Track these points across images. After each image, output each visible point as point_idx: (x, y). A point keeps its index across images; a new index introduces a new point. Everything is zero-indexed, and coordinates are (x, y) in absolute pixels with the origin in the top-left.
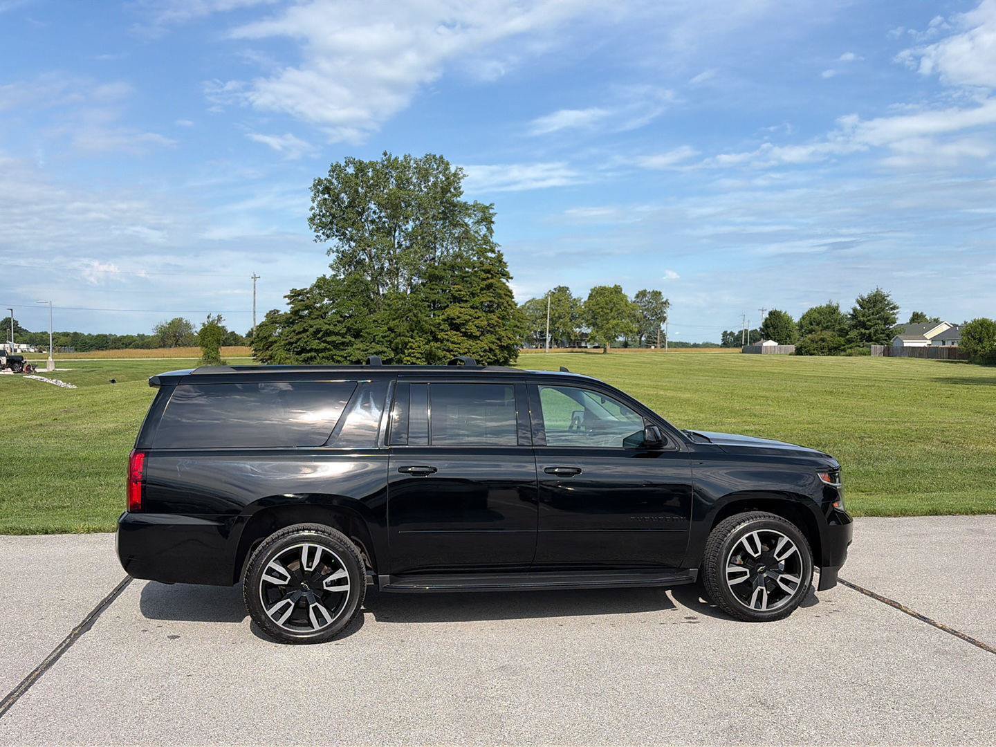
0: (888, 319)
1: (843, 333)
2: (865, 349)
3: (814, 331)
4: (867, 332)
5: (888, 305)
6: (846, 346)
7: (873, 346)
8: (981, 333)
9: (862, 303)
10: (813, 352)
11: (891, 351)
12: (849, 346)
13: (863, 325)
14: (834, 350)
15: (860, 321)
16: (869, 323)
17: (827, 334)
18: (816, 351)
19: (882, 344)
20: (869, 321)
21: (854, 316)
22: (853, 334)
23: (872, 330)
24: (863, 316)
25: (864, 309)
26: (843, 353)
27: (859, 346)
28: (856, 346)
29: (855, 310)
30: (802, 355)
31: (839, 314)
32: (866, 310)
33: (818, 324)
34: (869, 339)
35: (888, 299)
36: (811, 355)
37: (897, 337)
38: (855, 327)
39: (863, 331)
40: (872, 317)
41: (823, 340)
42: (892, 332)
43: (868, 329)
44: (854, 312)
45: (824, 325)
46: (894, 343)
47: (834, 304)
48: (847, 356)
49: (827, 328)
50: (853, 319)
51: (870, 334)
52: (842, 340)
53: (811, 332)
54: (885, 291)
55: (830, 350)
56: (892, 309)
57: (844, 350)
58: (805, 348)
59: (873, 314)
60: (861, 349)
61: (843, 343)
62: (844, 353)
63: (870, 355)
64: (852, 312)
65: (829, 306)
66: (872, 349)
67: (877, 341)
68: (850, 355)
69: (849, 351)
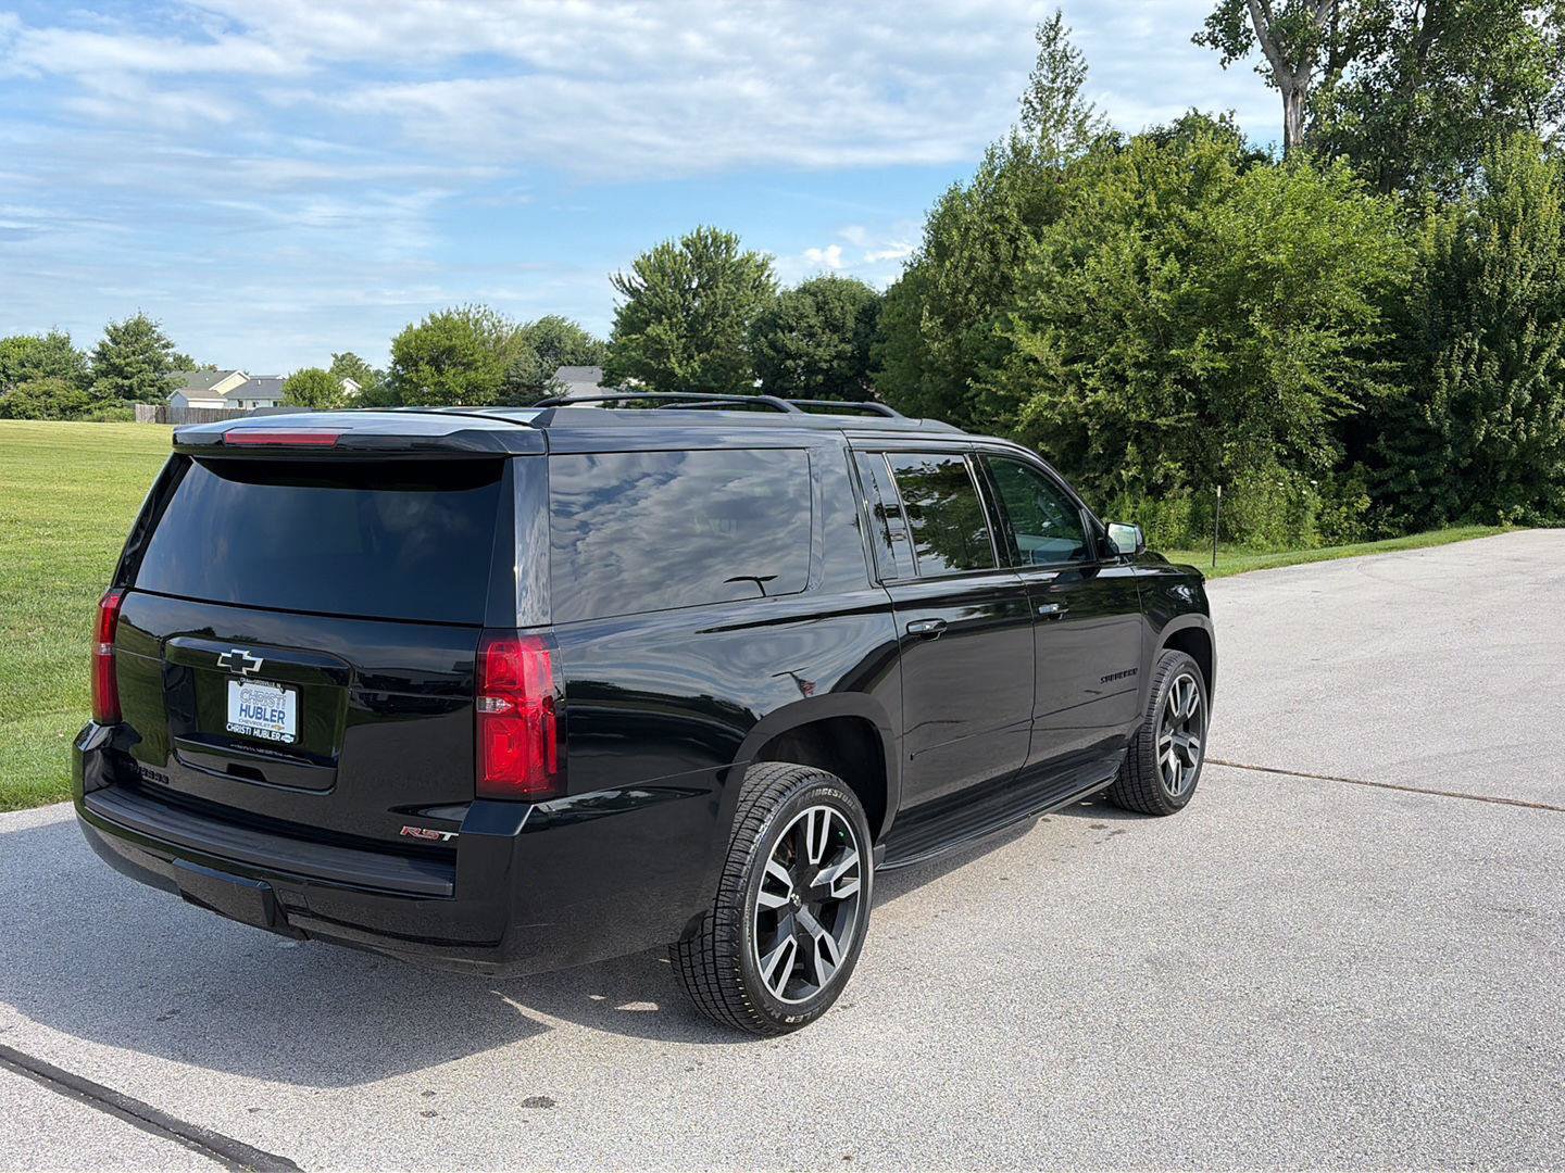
0: (160, 362)
1: (84, 382)
2: (126, 411)
3: (30, 377)
4: (127, 382)
5: (158, 340)
6: (92, 405)
7: (138, 406)
8: (312, 390)
9: (116, 336)
10: (32, 413)
11: (168, 413)
12: (98, 405)
13: (120, 372)
14: (69, 411)
15: (112, 365)
16: (130, 369)
17: (54, 384)
18: (37, 413)
19: (152, 404)
20: (127, 365)
21: (102, 355)
22: (102, 385)
23: (135, 381)
24: (118, 357)
25: (117, 344)
26: (86, 417)
27: (115, 406)
28: (110, 405)
29: (102, 345)
30: (12, 418)
31: (70, 350)
32: (122, 346)
33: (36, 366)
34: (129, 394)
35: (158, 330)
36: (29, 418)
37: (177, 392)
38: (105, 374)
39: (120, 381)
40: (132, 358)
41: (49, 394)
42: (167, 384)
43: (126, 378)
44: (103, 349)
45: (48, 369)
46: (172, 402)
47: (62, 334)
48: (94, 421)
49: (53, 373)
50: (101, 361)
51: (131, 387)
52: (83, 395)
53: (24, 378)
54: (151, 319)
55: (63, 411)
56: (166, 346)
57: (89, 412)
58: (17, 406)
59: (134, 353)
60: (118, 411)
61: (85, 399)
62: (90, 417)
63: (134, 420)
64: (98, 349)
65: (53, 337)
66: (138, 412)
67: (143, 398)
68: (100, 420)
69: (97, 413)
